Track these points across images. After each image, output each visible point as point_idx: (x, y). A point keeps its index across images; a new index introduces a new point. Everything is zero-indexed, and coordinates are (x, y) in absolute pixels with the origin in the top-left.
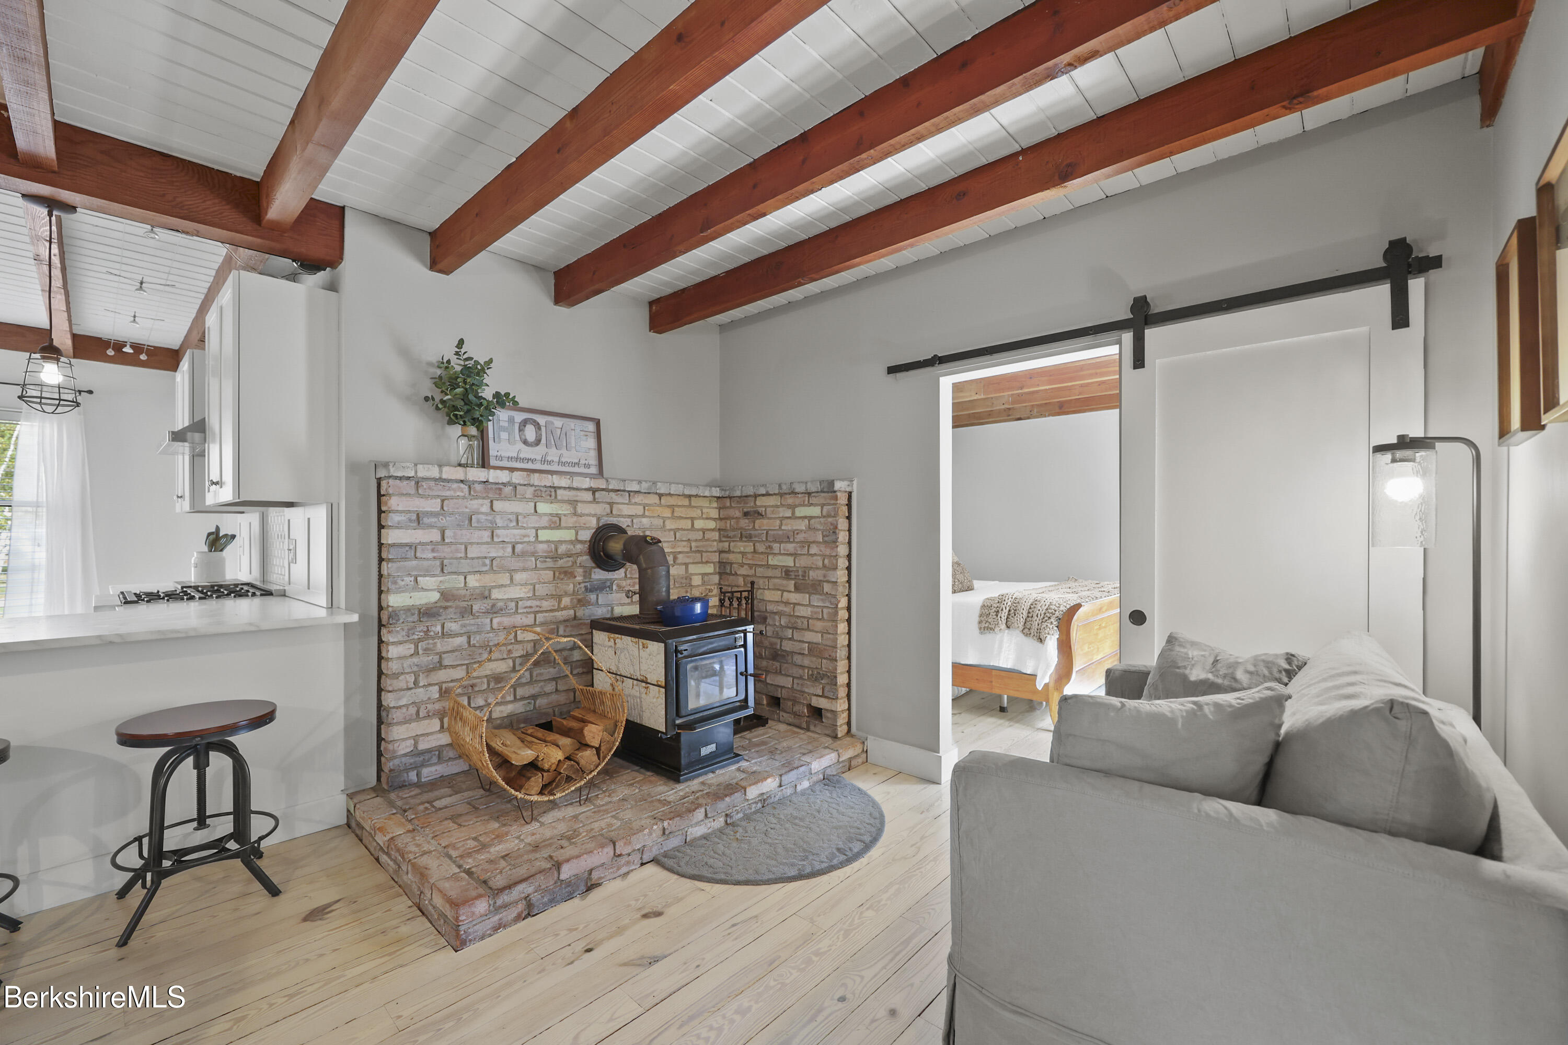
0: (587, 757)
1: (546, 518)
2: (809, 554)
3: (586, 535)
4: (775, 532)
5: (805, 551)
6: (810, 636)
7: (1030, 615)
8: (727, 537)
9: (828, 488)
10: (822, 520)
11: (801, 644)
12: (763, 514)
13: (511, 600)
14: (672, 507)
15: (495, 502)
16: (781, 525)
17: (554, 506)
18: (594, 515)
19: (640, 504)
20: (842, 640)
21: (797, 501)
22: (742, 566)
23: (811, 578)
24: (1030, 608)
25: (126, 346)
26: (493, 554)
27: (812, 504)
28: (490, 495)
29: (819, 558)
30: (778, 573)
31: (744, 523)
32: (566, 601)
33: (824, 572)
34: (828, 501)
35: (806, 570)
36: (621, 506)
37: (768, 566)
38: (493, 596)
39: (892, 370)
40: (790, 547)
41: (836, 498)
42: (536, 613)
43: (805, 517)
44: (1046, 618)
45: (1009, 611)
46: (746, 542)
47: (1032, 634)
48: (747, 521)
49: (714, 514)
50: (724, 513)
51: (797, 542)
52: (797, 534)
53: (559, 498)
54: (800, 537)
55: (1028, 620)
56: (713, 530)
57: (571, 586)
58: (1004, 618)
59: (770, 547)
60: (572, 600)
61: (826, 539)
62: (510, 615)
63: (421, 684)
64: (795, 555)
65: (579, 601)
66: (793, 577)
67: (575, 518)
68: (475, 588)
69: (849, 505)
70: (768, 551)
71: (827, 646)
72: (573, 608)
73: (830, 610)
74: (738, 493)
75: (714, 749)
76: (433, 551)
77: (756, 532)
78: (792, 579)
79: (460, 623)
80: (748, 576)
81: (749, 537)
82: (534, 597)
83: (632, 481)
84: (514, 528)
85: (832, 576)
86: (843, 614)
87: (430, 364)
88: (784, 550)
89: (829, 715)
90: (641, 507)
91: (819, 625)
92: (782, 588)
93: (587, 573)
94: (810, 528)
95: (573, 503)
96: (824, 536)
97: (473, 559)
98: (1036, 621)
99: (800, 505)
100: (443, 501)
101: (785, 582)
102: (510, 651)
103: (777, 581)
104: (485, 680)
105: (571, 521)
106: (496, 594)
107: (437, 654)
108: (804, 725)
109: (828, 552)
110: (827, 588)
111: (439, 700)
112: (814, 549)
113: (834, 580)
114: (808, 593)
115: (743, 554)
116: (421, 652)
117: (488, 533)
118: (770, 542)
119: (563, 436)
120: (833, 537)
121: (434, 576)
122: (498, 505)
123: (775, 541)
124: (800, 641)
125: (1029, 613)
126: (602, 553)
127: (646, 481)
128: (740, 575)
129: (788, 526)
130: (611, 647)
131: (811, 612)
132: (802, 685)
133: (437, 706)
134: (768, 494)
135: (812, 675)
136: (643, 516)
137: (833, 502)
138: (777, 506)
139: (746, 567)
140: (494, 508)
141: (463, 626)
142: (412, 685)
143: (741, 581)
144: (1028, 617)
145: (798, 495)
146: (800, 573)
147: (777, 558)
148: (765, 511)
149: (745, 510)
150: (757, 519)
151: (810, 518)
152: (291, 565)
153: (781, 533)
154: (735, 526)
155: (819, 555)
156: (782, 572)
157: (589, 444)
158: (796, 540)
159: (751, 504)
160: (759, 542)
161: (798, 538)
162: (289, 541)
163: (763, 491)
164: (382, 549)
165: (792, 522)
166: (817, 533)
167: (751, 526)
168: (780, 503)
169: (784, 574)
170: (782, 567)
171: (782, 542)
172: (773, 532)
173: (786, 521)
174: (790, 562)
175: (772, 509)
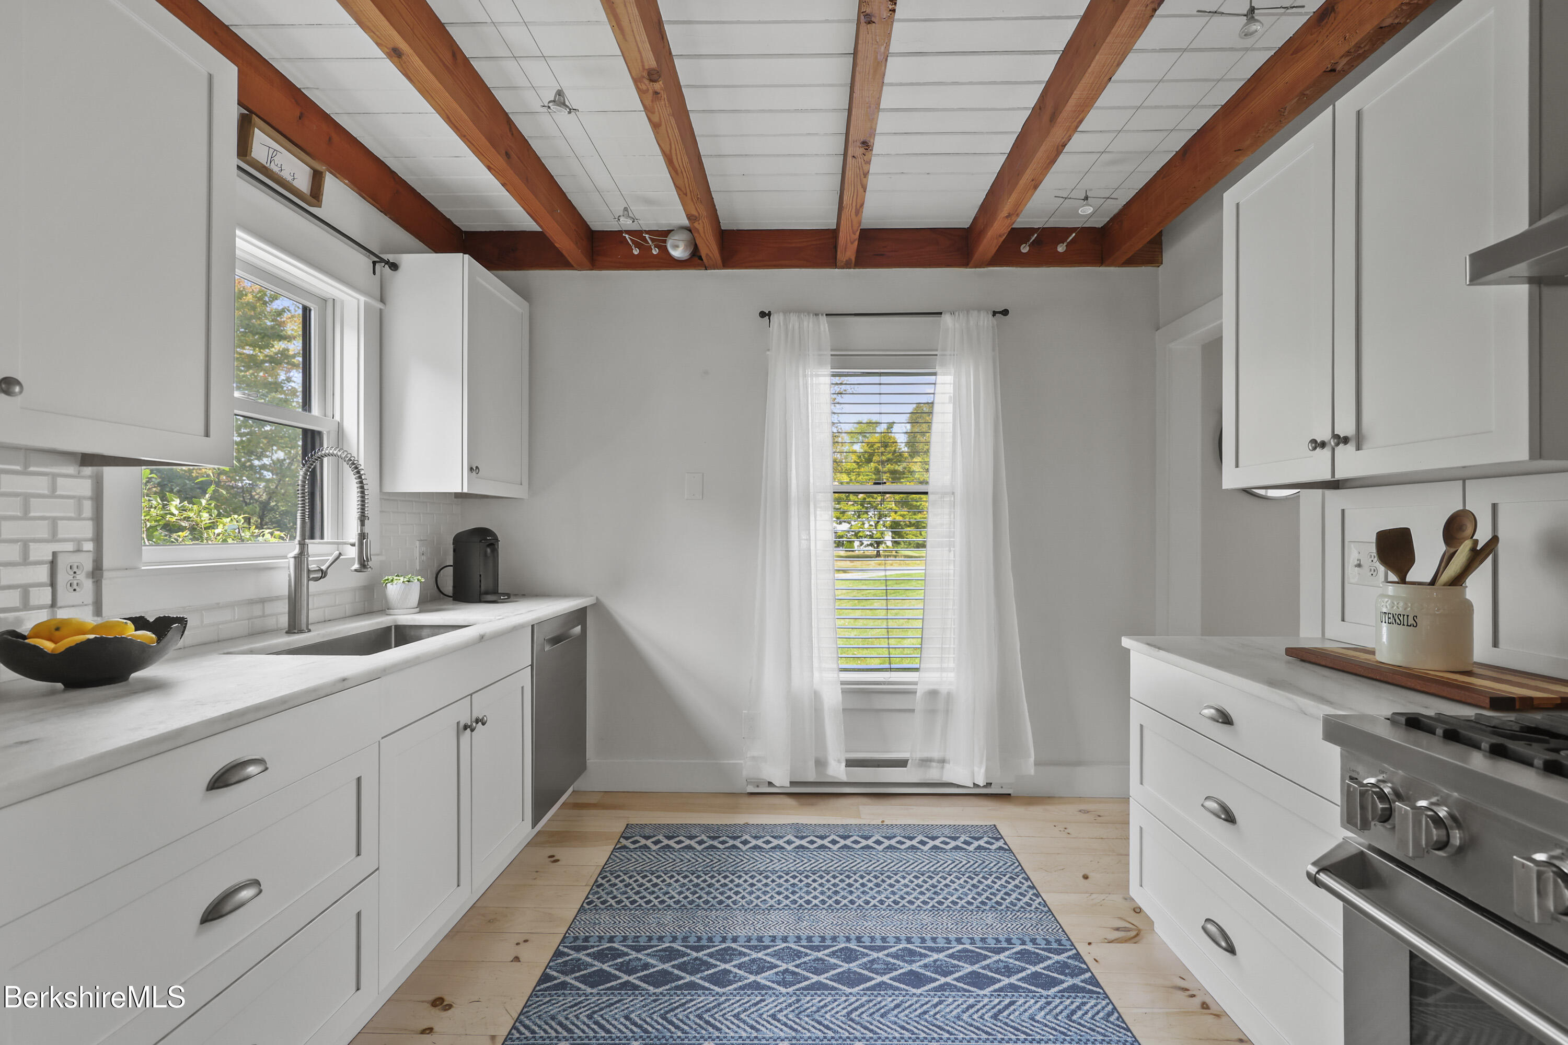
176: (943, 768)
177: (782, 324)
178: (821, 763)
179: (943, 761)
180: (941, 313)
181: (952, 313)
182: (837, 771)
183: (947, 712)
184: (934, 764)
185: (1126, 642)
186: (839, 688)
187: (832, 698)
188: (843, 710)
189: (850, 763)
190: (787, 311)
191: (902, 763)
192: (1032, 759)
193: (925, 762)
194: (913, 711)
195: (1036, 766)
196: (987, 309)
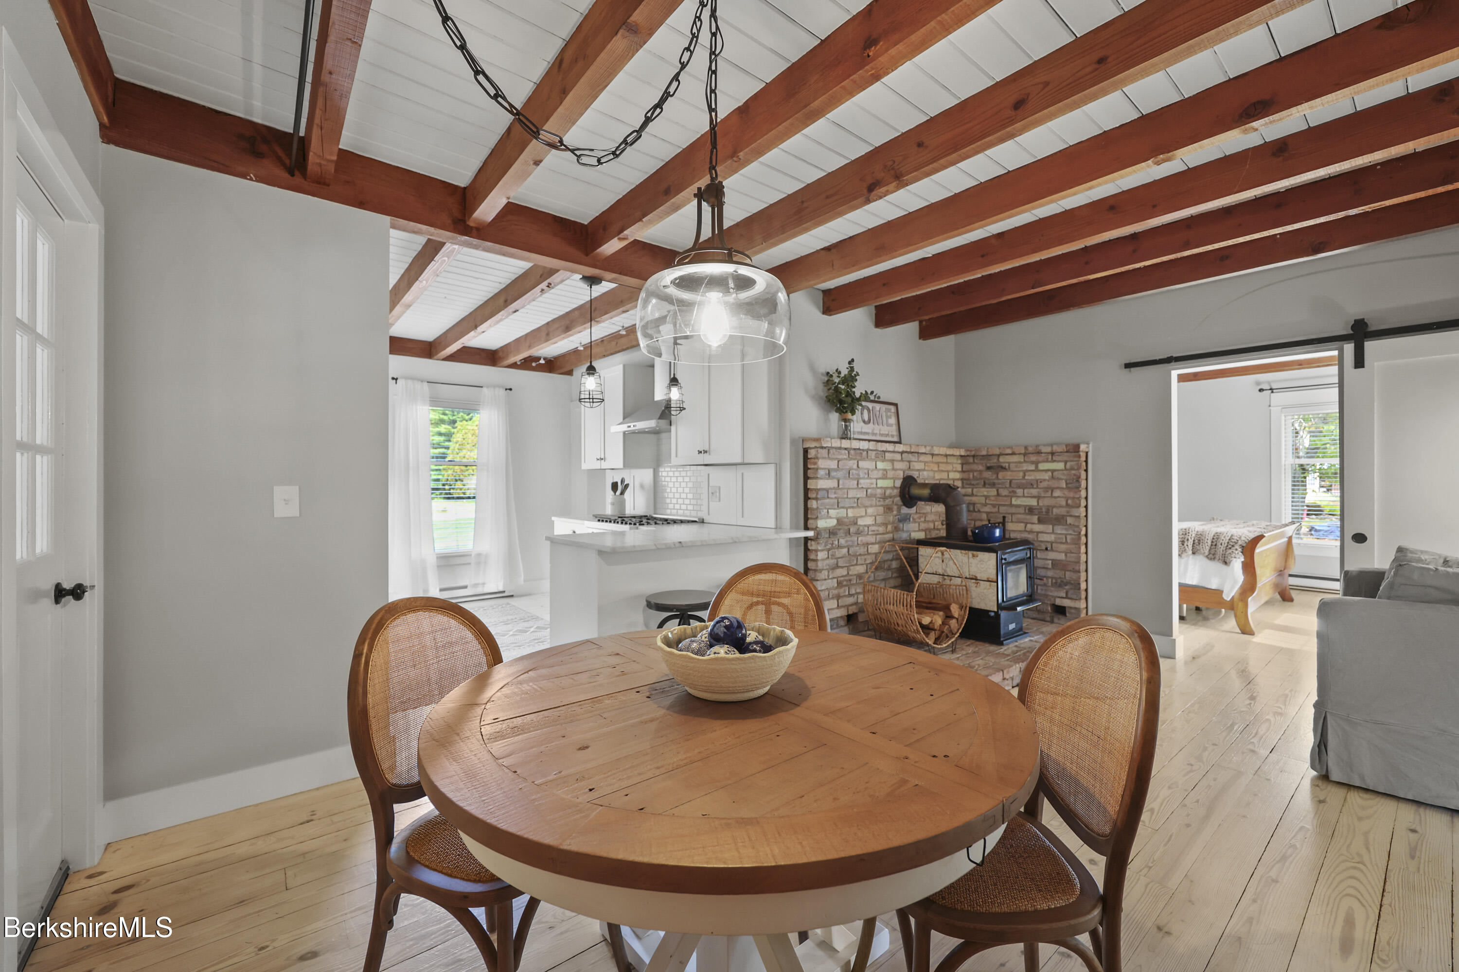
0: (953, 623)
1: (881, 472)
2: (1052, 496)
3: (898, 483)
4: (1019, 481)
5: (1049, 494)
6: (1052, 555)
7: (1214, 544)
8: (970, 484)
9: (1076, 448)
10: (1065, 472)
11: (1044, 561)
12: (1007, 467)
13: (865, 526)
14: (938, 463)
15: (859, 462)
16: (1024, 475)
17: (885, 463)
18: (901, 470)
19: (923, 462)
20: (1083, 558)
21: (1041, 459)
22: (986, 506)
23: (1054, 513)
24: (1213, 539)
25: (540, 359)
26: (858, 496)
27: (1055, 461)
28: (858, 458)
29: (1063, 499)
30: (1022, 510)
31: (988, 475)
32: (890, 527)
33: (1068, 509)
34: (1072, 459)
35: (1049, 509)
36: (915, 463)
37: (1011, 505)
38: (859, 523)
39: (1128, 366)
40: (1034, 492)
41: (1079, 457)
42: (876, 534)
43: (1048, 470)
44: (1230, 546)
45: (1194, 541)
46: (987, 488)
47: (1218, 558)
48: (990, 473)
49: (959, 468)
50: (966, 467)
51: (1040, 488)
52: (1041, 482)
53: (886, 458)
54: (1045, 484)
55: (1212, 547)
56: (958, 479)
57: (892, 517)
58: (1190, 547)
59: (1014, 492)
60: (892, 527)
61: (1070, 485)
62: (865, 535)
63: (830, 577)
64: (1038, 497)
65: (895, 528)
66: (1037, 513)
67: (893, 472)
68: (851, 517)
69: (1086, 461)
70: (1012, 494)
71: (1070, 562)
72: (892, 532)
73: (1073, 536)
74: (984, 453)
75: (1014, 627)
76: (835, 493)
77: (1000, 481)
78: (1036, 515)
79: (845, 539)
80: (992, 513)
81: (993, 485)
82: (876, 524)
83: (922, 445)
84: (867, 479)
85: (1075, 512)
86: (1083, 539)
87: (822, 374)
88: (1028, 494)
89: (1073, 611)
90: (923, 464)
91: (1063, 547)
92: (1026, 521)
93: (899, 510)
94: (1053, 477)
95: (892, 461)
96: (1067, 484)
97: (850, 498)
98: (1221, 549)
99: (1043, 462)
100: (838, 462)
101: (1028, 517)
102: (865, 560)
103: (1019, 516)
104: (855, 577)
105: (890, 474)
106: (860, 522)
107: (836, 558)
108: (1048, 619)
109: (1071, 495)
110: (1070, 520)
111: (836, 588)
112: (1057, 493)
113: (1077, 514)
114: (1051, 524)
115: (986, 497)
116: (830, 557)
117: (856, 482)
118: (1013, 488)
119: (880, 416)
120: (1077, 484)
121: (834, 509)
122: (861, 464)
123: (1019, 487)
124: (1044, 559)
125: (1212, 542)
126: (907, 496)
127: (929, 446)
128: (984, 512)
129: (1030, 477)
130: (938, 557)
131: (1055, 538)
132: (1046, 590)
133: (835, 592)
134: (1013, 454)
135: (1056, 583)
136: (924, 470)
137: (1076, 459)
138: (1020, 462)
139: (988, 506)
140: (860, 466)
141: (847, 541)
142: (827, 578)
143: (984, 516)
144: (1212, 545)
145: (1043, 455)
146: (1044, 510)
147: (1020, 499)
148: (1009, 466)
149: (988, 465)
150: (1000, 471)
151: (1053, 471)
152: (711, 503)
153: (1024, 481)
154: (979, 477)
155: (1063, 497)
156: (1025, 510)
157: (893, 421)
158: (1039, 486)
159: (995, 461)
160: (1002, 488)
161: (1042, 485)
162: (710, 488)
163: (1009, 451)
164: (809, 492)
165: (1035, 473)
166: (1061, 481)
167: (994, 476)
168: (1024, 460)
169: (1027, 511)
170: (1025, 506)
171: (1026, 488)
172: (1016, 481)
173: (1029, 473)
174: (1033, 502)
175: (1016, 464)
176: (484, 587)
177: (404, 384)
179: (484, 584)
180: (482, 387)
181: (487, 387)
182: (435, 593)
183: (486, 562)
186: (435, 557)
187: (431, 560)
188: (437, 566)
189: (441, 590)
190: (406, 378)
191: (466, 587)
192: (522, 578)
193: (476, 585)
194: (470, 564)
195: (525, 581)
196: (502, 387)
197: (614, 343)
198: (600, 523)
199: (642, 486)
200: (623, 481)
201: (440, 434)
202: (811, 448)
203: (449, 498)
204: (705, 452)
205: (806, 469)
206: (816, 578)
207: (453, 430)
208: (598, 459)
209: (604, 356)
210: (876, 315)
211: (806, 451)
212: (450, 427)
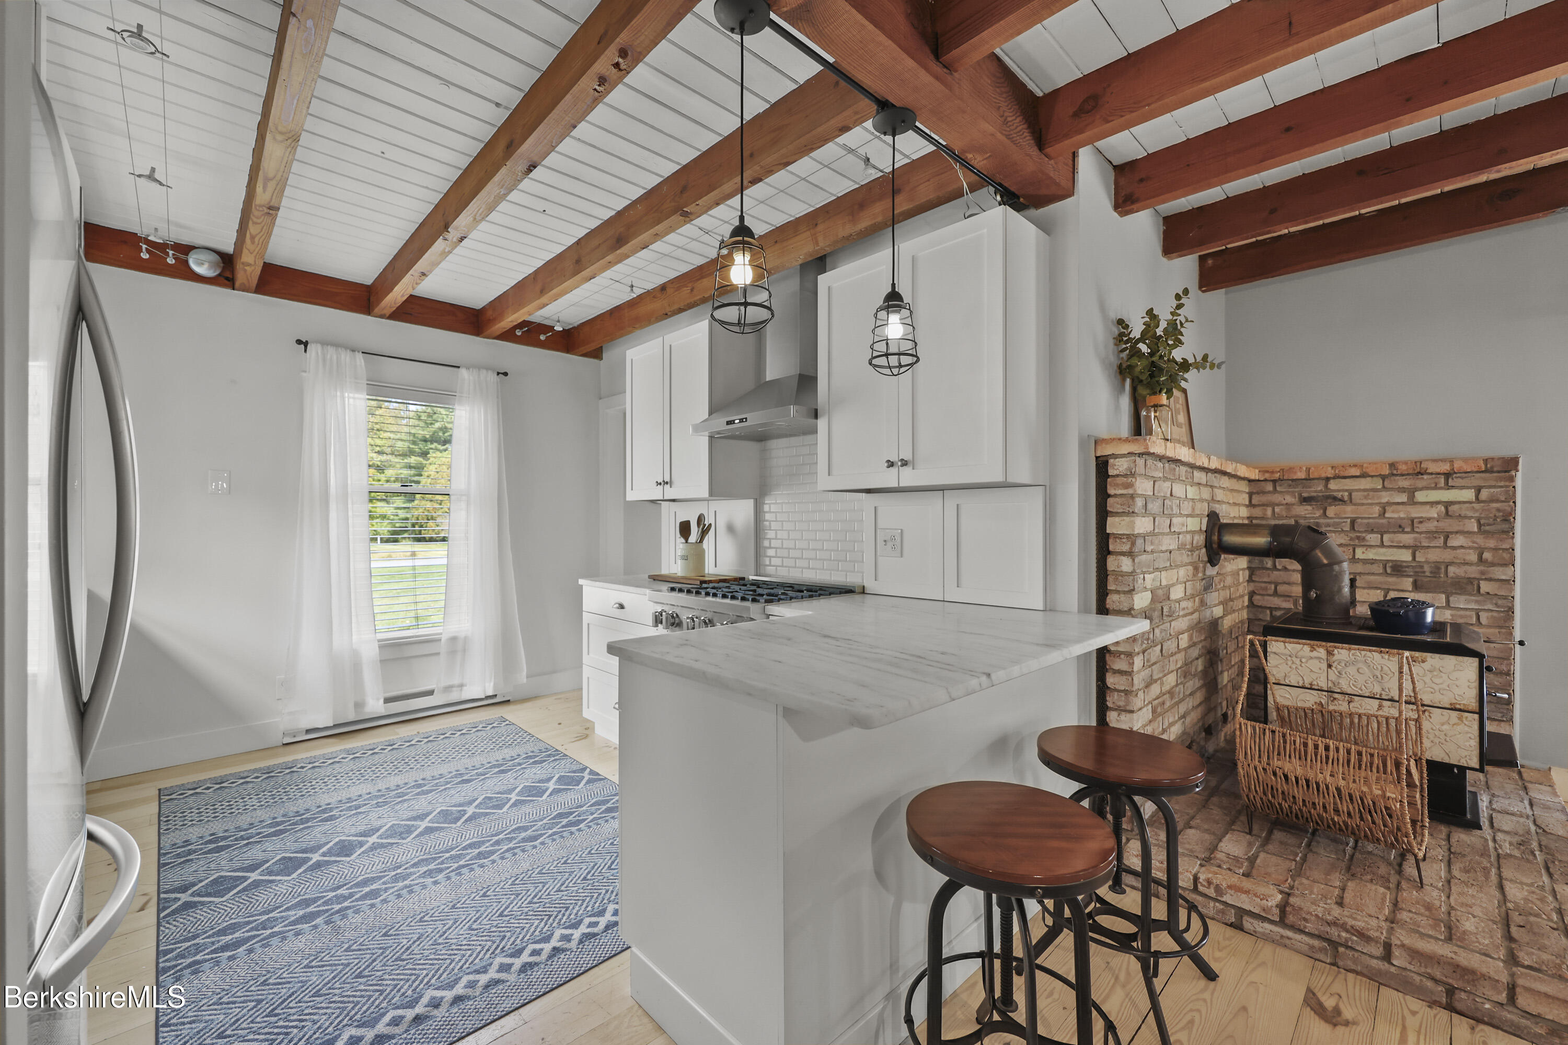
1: (1190, 503)
2: (1445, 546)
3: (1204, 524)
4: (1371, 521)
5: (1438, 542)
10: (1476, 505)
12: (1346, 498)
13: (1177, 600)
14: (1232, 492)
15: (1173, 485)
16: (1384, 511)
17: (1193, 488)
18: (1203, 499)
19: (1222, 487)
21: (1422, 484)
23: (1451, 574)
25: (554, 327)
26: (1171, 547)
27: (1453, 487)
28: (1171, 477)
29: (1470, 551)
30: (1378, 569)
32: (1197, 601)
33: (1483, 568)
34: (1492, 483)
35: (1437, 568)
38: (1171, 597)
40: (1407, 539)
42: (1186, 615)
43: (1438, 503)
48: (1309, 508)
49: (1245, 499)
50: (1257, 499)
51: (1421, 533)
52: (1421, 522)
53: (1194, 479)
54: (1431, 526)
57: (1198, 583)
59: (1361, 539)
60: (1199, 600)
61: (1488, 528)
62: (1176, 618)
64: (1415, 548)
66: (1412, 573)
67: (1197, 504)
68: (1164, 587)
70: (1356, 542)
72: (1199, 609)
74: (1301, 475)
76: (1151, 543)
77: (1330, 521)
78: (1407, 576)
82: (1186, 597)
84: (1179, 516)
88: (1392, 541)
90: (1224, 491)
92: (1387, 587)
93: (1204, 570)
94: (1449, 515)
96: (1479, 525)
97: (1164, 552)
99: (1428, 488)
100: (1154, 482)
101: (1394, 579)
103: (1372, 578)
105: (1197, 508)
106: (1172, 594)
109: (1491, 544)
112: (1455, 541)
114: (1445, 592)
117: (1169, 522)
118: (1359, 532)
120: (1504, 527)
121: (1150, 573)
122: (1174, 488)
123: (1372, 531)
126: (1211, 545)
129: (1396, 514)
131: (1452, 615)
134: (1364, 475)
136: (1224, 502)
137: (1503, 484)
138: (1375, 490)
140: (1173, 492)
145: (1425, 477)
146: (1427, 568)
147: (1374, 551)
148: (1350, 495)
149: (1305, 495)
150: (1330, 505)
151: (1448, 504)
152: (880, 559)
153: (1384, 521)
154: (1284, 514)
155: (1470, 548)
156: (1385, 568)
157: (1182, 418)
158: (1416, 530)
159: (1321, 487)
160: (1334, 532)
161: (1423, 528)
162: (878, 531)
163: (1355, 472)
164: (1111, 541)
165: (1409, 508)
166: (1466, 521)
167: (1318, 513)
168: (1384, 487)
169: (1389, 571)
170: (1385, 563)
171: (1386, 532)
172: (1366, 521)
173: (1394, 507)
174: (1405, 556)
175: (1366, 493)
176: (461, 690)
177: (320, 354)
178: (359, 705)
179: (461, 686)
180: (459, 367)
181: (468, 368)
182: (375, 706)
183: (464, 651)
184: (454, 689)
185: (581, 582)
186: (376, 645)
187: (369, 652)
188: (381, 661)
189: (387, 700)
190: (325, 343)
191: (431, 693)
192: (524, 673)
193: (448, 689)
194: (438, 654)
195: (527, 677)
196: (492, 370)
197: (686, 291)
198: (674, 594)
199: (731, 529)
200: (700, 519)
201: (410, 467)
202: (1115, 456)
203: (419, 540)
204: (905, 463)
205: (1103, 495)
206: (1128, 708)
207: (425, 462)
208: (659, 484)
209: (666, 316)
210: (1165, 232)
211: (1102, 465)
212: (421, 459)
